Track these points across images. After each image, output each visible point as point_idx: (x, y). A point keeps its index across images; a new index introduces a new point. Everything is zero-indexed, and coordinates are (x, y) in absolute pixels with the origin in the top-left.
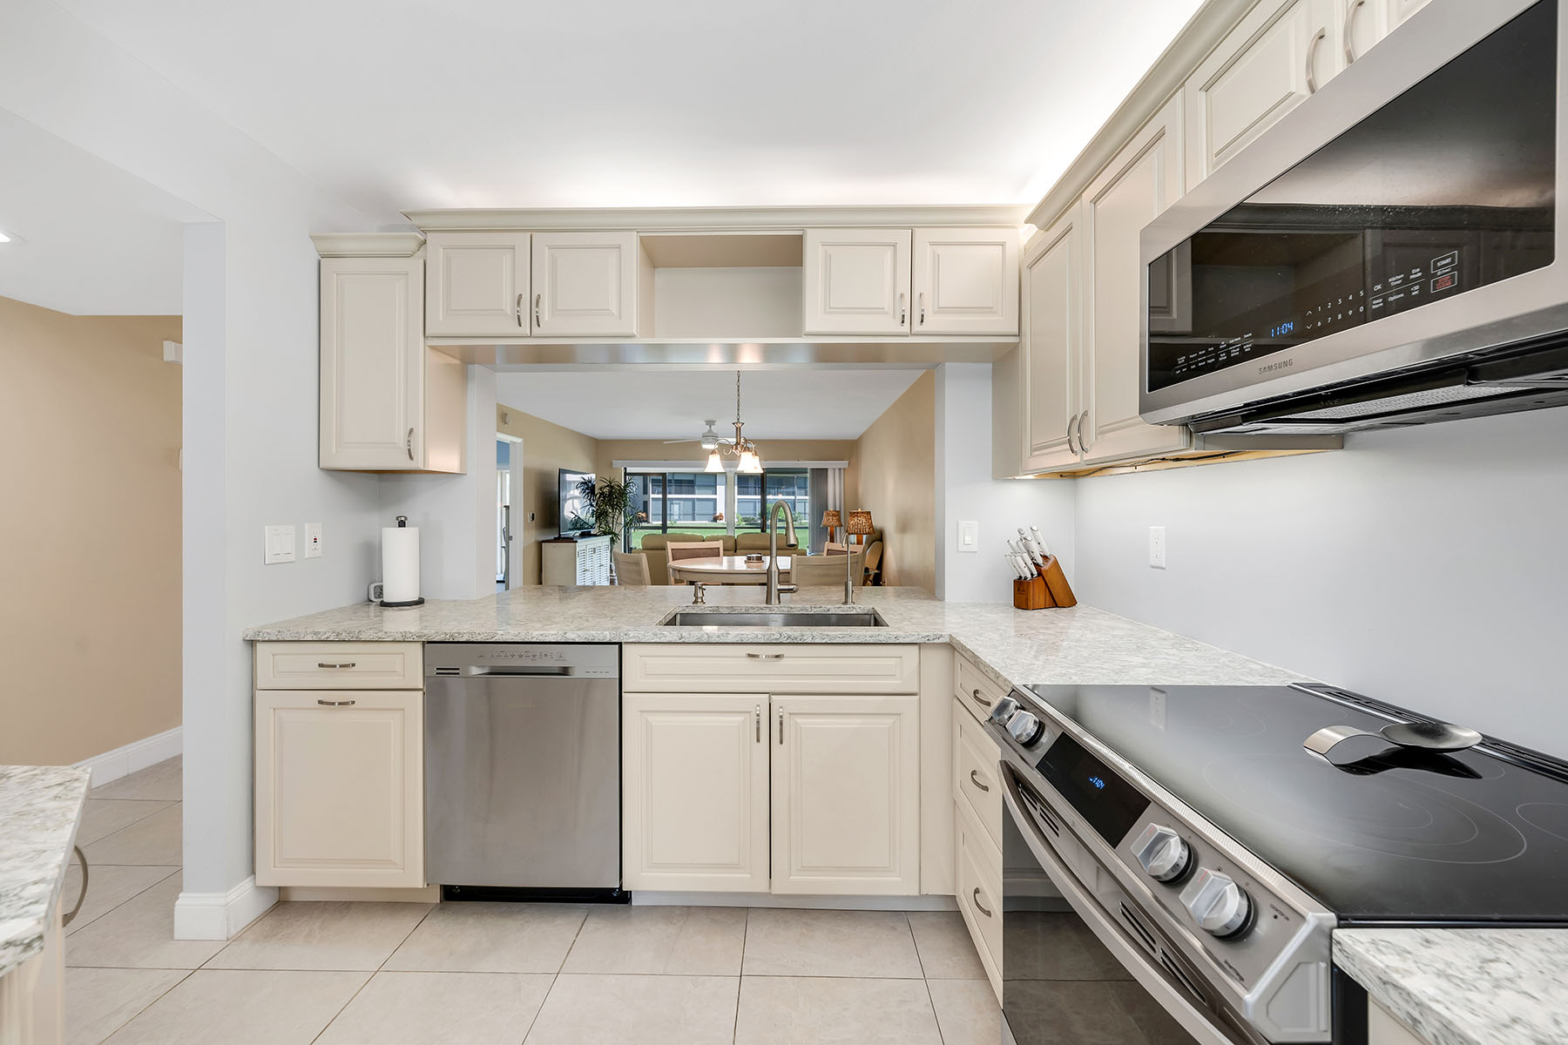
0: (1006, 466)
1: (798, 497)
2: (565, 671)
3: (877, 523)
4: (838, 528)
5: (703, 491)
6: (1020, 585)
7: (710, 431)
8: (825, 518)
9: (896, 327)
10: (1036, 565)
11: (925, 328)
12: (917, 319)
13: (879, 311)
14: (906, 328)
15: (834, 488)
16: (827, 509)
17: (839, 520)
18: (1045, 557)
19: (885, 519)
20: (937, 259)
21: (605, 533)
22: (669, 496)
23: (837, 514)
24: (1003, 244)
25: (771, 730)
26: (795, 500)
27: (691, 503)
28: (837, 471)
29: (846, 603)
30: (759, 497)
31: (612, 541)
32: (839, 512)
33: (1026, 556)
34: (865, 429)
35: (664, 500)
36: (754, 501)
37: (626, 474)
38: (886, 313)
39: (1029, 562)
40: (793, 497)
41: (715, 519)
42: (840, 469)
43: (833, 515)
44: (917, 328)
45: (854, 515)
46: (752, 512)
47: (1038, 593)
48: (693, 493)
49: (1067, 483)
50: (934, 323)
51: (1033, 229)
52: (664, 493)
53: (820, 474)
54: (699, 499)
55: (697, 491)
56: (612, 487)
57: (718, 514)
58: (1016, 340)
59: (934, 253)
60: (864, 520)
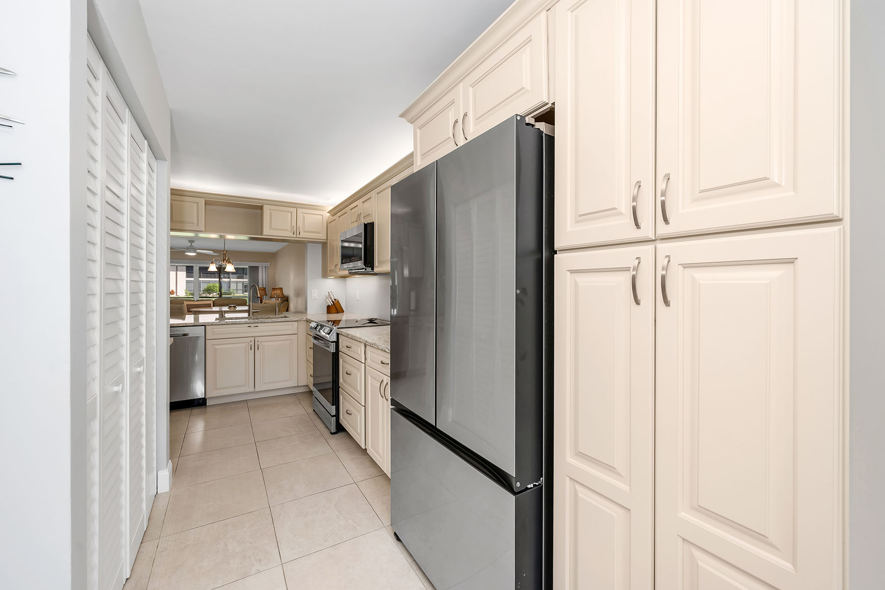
0: (325, 275)
1: (232, 280)
2: (185, 335)
4: (264, 296)
6: (328, 307)
7: (191, 246)
9: (291, 235)
10: (333, 302)
11: (300, 236)
12: (298, 234)
13: (286, 230)
14: (295, 236)
15: (262, 276)
17: (265, 292)
18: (335, 300)
19: (289, 291)
20: (304, 217)
23: (264, 289)
25: (255, 347)
26: (230, 281)
28: (264, 268)
29: (276, 315)
32: (265, 288)
33: (330, 299)
34: (279, 249)
38: (289, 231)
39: (331, 300)
40: (229, 280)
42: (265, 267)
43: (262, 290)
44: (298, 236)
45: (274, 289)
47: (334, 310)
49: (343, 279)
50: (303, 235)
51: (329, 214)
53: (255, 269)
58: (326, 241)
59: (303, 216)
60: (279, 292)
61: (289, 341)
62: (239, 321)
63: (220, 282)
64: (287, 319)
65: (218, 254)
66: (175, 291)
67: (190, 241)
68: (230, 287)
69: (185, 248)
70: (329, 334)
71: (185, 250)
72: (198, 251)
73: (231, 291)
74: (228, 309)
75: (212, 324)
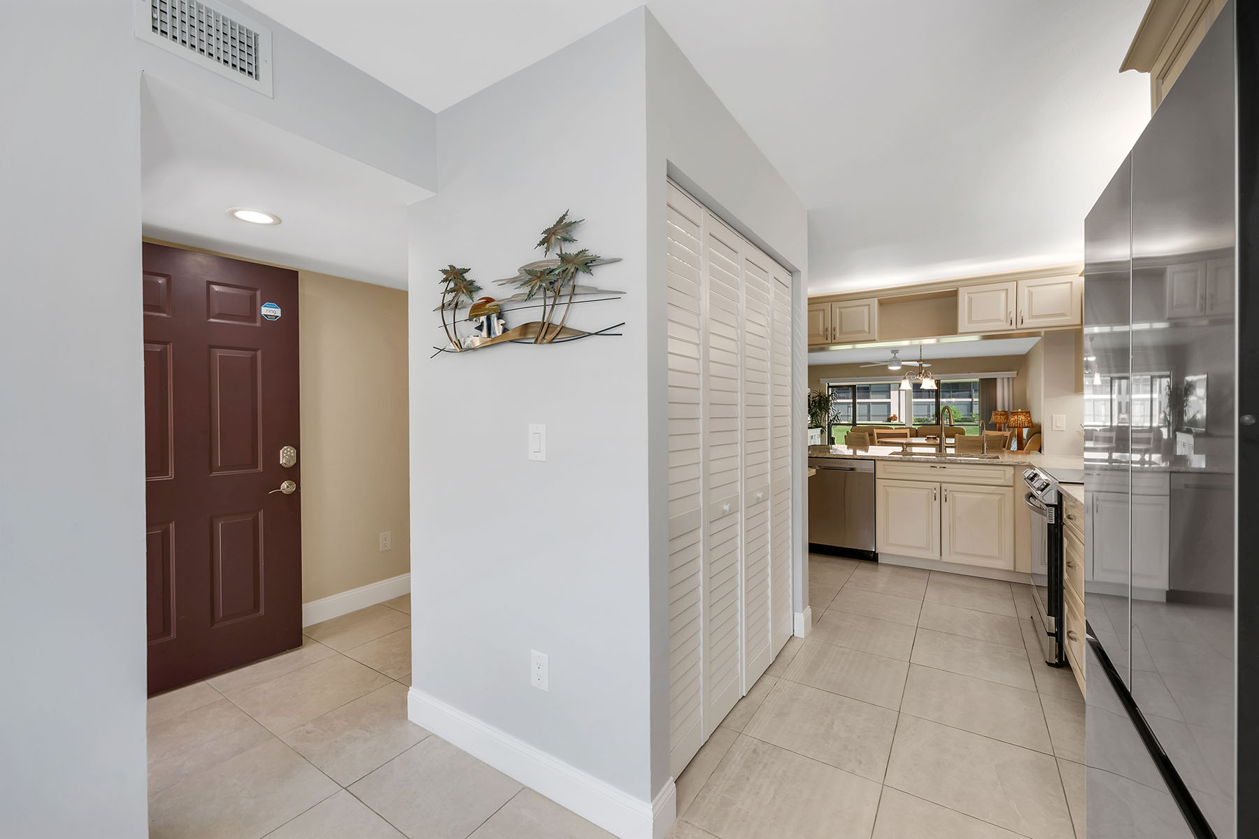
2: (852, 469)
3: (1035, 420)
5: (879, 396)
7: (893, 358)
8: (993, 417)
9: (1007, 327)
11: (1024, 326)
12: (1019, 321)
13: (999, 320)
14: (1013, 327)
15: (1003, 395)
16: (996, 409)
20: (1031, 294)
21: (816, 427)
22: (858, 401)
24: (1071, 282)
25: (941, 497)
26: (971, 402)
27: (866, 406)
28: (1006, 381)
29: (983, 453)
30: (934, 400)
31: (822, 432)
32: (1005, 412)
35: (854, 404)
36: (928, 404)
37: (829, 387)
38: (1002, 321)
40: (970, 400)
41: (889, 420)
42: (1009, 378)
43: (1001, 414)
44: (1019, 326)
46: (926, 414)
48: (868, 398)
52: (854, 399)
53: (988, 386)
54: (873, 403)
55: (871, 396)
56: (821, 397)
57: (892, 415)
58: (1080, 327)
59: (1029, 290)
60: (1023, 418)
61: (1000, 496)
62: (917, 458)
63: (938, 404)
64: (995, 461)
65: (930, 365)
66: (897, 416)
67: (893, 352)
68: (972, 411)
69: (887, 362)
70: (1042, 490)
71: (887, 363)
72: (903, 363)
73: (974, 416)
74: (925, 442)
75: (883, 459)
